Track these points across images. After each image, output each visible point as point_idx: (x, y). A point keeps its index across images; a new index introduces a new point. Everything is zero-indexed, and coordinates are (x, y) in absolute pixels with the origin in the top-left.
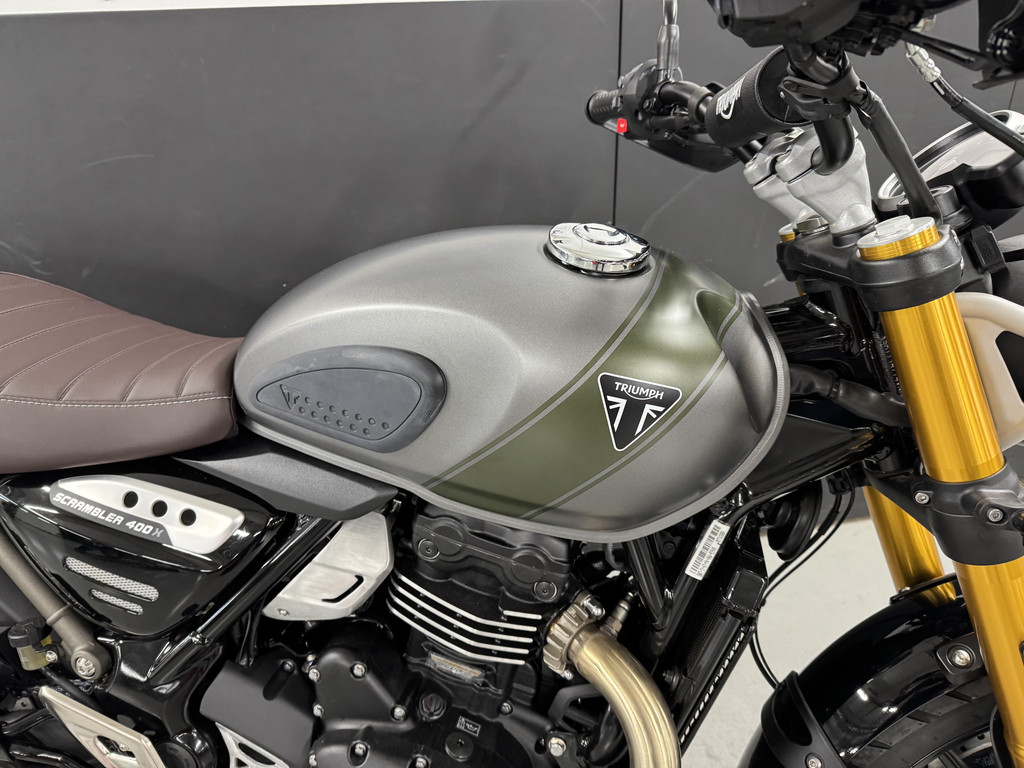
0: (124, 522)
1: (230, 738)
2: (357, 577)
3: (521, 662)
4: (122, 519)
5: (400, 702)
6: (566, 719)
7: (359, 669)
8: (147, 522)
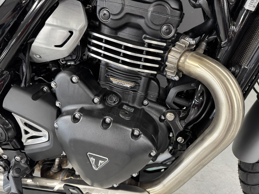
5: (96, 95)
6: (174, 103)
7: (75, 79)
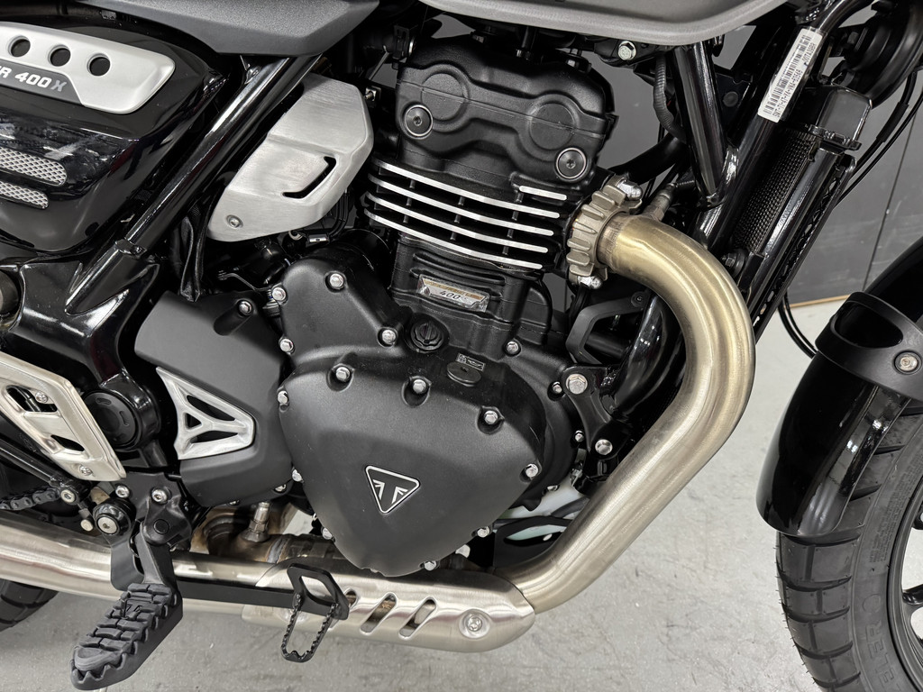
0: (11, 76)
1: (176, 389)
2: (327, 159)
3: (538, 266)
4: (9, 70)
8: (42, 73)
